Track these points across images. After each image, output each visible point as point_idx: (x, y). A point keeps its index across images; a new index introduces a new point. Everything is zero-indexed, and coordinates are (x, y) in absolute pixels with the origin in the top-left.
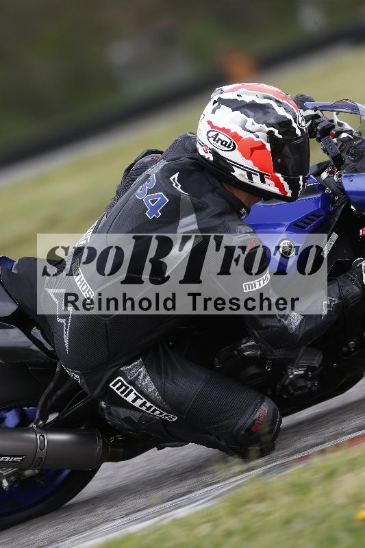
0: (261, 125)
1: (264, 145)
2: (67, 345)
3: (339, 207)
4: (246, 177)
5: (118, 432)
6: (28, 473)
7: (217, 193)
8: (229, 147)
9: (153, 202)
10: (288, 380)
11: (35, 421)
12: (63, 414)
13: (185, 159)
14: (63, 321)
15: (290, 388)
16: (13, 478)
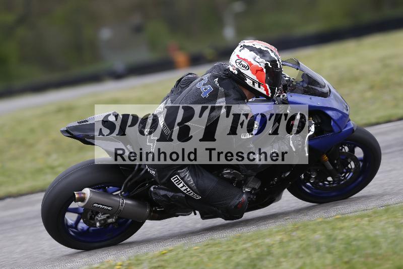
0: (263, 60)
1: (263, 69)
4: (252, 84)
6: (110, 220)
8: (246, 68)
16: (103, 222)
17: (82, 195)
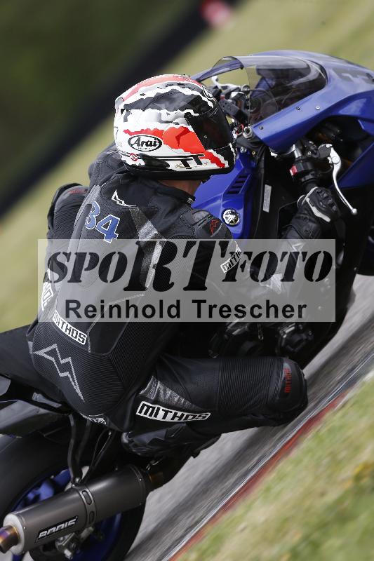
0: (175, 112)
1: (186, 129)
2: (80, 395)
3: (260, 160)
4: (183, 165)
5: (151, 458)
6: (84, 534)
7: (161, 194)
8: (155, 145)
9: (106, 226)
10: (284, 341)
11: (72, 480)
12: (94, 465)
13: (116, 176)
14: (67, 374)
15: (288, 347)
16: (73, 545)
17: (9, 533)
